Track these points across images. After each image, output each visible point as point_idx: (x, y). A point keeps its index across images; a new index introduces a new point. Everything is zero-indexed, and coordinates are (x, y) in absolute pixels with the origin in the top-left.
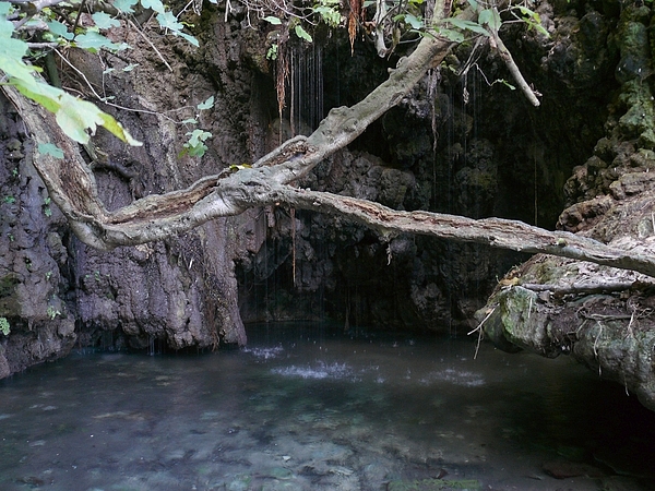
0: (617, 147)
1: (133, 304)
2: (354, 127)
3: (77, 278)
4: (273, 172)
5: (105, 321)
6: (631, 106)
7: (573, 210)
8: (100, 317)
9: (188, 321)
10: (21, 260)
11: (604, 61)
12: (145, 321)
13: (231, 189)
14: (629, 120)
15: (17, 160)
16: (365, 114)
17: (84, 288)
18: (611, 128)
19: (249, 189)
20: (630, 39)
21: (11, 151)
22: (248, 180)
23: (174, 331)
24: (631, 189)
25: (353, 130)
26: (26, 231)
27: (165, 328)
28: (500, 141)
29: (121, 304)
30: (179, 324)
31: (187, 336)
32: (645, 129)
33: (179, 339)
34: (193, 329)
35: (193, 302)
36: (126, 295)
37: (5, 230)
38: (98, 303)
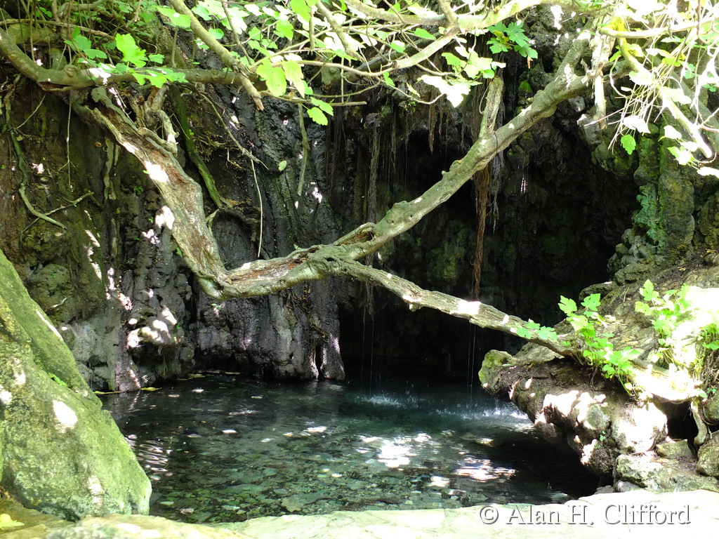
0: (633, 239)
3: (199, 311)
4: (348, 251)
5: (220, 350)
6: (642, 207)
8: (216, 347)
9: (291, 355)
12: (255, 353)
13: (316, 262)
14: (640, 218)
15: (154, 212)
16: (420, 208)
17: (203, 320)
18: (633, 221)
19: (328, 263)
21: (149, 202)
22: (328, 256)
23: (278, 363)
24: (630, 278)
25: (410, 221)
26: (160, 273)
27: (271, 361)
29: (235, 336)
30: (284, 358)
31: (290, 368)
32: (649, 228)
33: (282, 369)
34: (295, 363)
35: (298, 338)
36: (240, 329)
37: (143, 272)
38: (215, 334)
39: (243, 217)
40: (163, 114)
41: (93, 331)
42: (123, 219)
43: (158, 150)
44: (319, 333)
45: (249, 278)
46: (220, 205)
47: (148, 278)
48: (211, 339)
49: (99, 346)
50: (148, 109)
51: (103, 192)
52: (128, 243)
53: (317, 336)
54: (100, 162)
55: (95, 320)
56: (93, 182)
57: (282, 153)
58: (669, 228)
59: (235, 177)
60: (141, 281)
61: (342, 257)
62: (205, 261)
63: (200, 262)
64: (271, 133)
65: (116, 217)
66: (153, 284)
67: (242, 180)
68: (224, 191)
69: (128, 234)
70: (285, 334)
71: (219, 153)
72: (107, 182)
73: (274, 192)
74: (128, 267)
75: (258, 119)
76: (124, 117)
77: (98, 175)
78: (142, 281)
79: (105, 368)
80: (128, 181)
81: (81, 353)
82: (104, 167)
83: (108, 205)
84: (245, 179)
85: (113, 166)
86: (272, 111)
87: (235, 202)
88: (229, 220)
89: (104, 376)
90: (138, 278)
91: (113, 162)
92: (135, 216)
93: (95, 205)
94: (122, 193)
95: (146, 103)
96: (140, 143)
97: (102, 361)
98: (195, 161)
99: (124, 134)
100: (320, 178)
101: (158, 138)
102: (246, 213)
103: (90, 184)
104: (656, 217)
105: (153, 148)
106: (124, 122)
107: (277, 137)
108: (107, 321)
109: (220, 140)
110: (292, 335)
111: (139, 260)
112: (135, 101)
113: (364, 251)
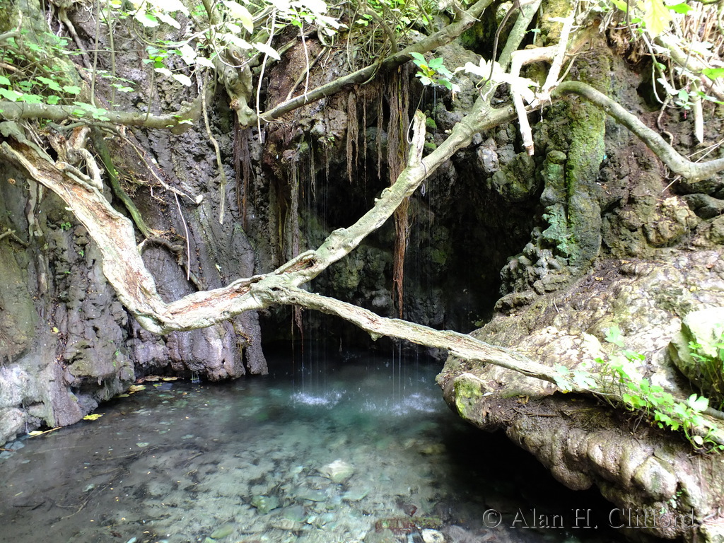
0: (539, 252)
1: (180, 349)
2: (350, 244)
3: (135, 330)
4: (291, 278)
5: (157, 362)
6: (550, 225)
7: (506, 298)
8: (153, 359)
9: (223, 361)
10: (91, 329)
11: (532, 187)
12: (190, 362)
13: (260, 292)
14: (548, 234)
15: (83, 245)
16: (358, 234)
17: (140, 337)
18: (537, 237)
19: (274, 293)
20: (552, 176)
21: (77, 237)
22: (273, 286)
23: (212, 369)
24: (549, 288)
25: (349, 247)
26: (94, 304)
27: (205, 367)
28: (454, 226)
29: (170, 349)
30: (217, 364)
31: (223, 373)
32: (560, 243)
33: (216, 374)
34: (227, 367)
35: (227, 346)
36: (174, 342)
37: (76, 305)
38: (152, 348)
39: (170, 245)
40: (86, 152)
41: (23, 372)
42: (52, 254)
43: (81, 186)
44: (244, 338)
45: (189, 310)
46: (148, 235)
47: (82, 310)
48: (148, 353)
49: (32, 387)
50: (69, 148)
51: (28, 229)
52: (58, 277)
53: (242, 341)
54: (23, 200)
55: (26, 360)
56: (15, 220)
57: (198, 188)
58: (582, 243)
59: (159, 209)
60: (75, 315)
61: (287, 285)
62: (141, 297)
63: (137, 298)
64: (187, 172)
65: (44, 253)
66: (88, 316)
67: (166, 212)
68: (150, 222)
69: (57, 268)
70: (217, 344)
71: (142, 189)
72: (32, 219)
73: (194, 221)
74: (61, 300)
75: (174, 161)
76: (40, 152)
77: (22, 212)
78: (75, 313)
79: (42, 406)
80: (54, 217)
81: (11, 398)
82: (28, 204)
83: (34, 242)
84: (167, 211)
85: (37, 203)
86: (187, 154)
87: (162, 232)
88: (156, 248)
89: (41, 416)
90: (71, 311)
91: (38, 200)
92: (64, 251)
93: (18, 243)
94: (49, 229)
95: (67, 143)
96: (61, 179)
97: (37, 400)
98: (121, 197)
99: (41, 169)
100: (233, 208)
101: (81, 174)
102: (172, 240)
103: (11, 222)
104: (567, 234)
105: (75, 184)
106: (41, 158)
107: (192, 175)
108: (39, 359)
109: (143, 178)
110: (223, 344)
111: (71, 294)
112: (56, 140)
113: (308, 278)
